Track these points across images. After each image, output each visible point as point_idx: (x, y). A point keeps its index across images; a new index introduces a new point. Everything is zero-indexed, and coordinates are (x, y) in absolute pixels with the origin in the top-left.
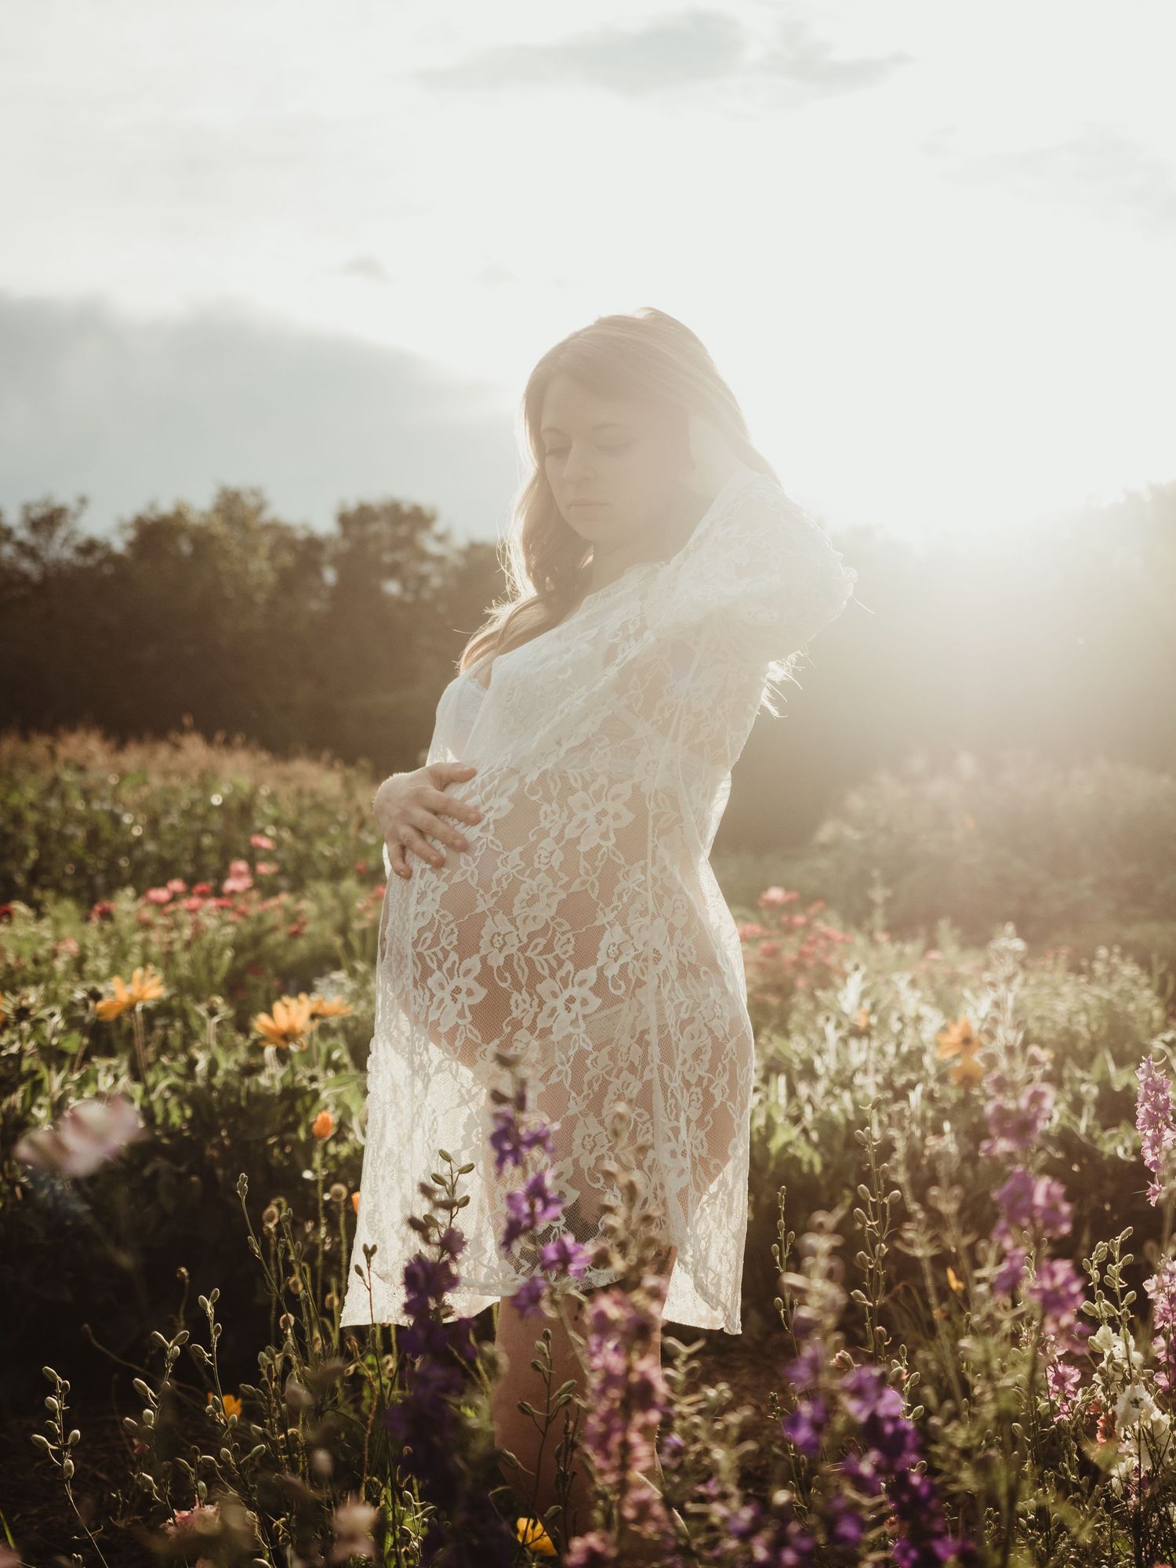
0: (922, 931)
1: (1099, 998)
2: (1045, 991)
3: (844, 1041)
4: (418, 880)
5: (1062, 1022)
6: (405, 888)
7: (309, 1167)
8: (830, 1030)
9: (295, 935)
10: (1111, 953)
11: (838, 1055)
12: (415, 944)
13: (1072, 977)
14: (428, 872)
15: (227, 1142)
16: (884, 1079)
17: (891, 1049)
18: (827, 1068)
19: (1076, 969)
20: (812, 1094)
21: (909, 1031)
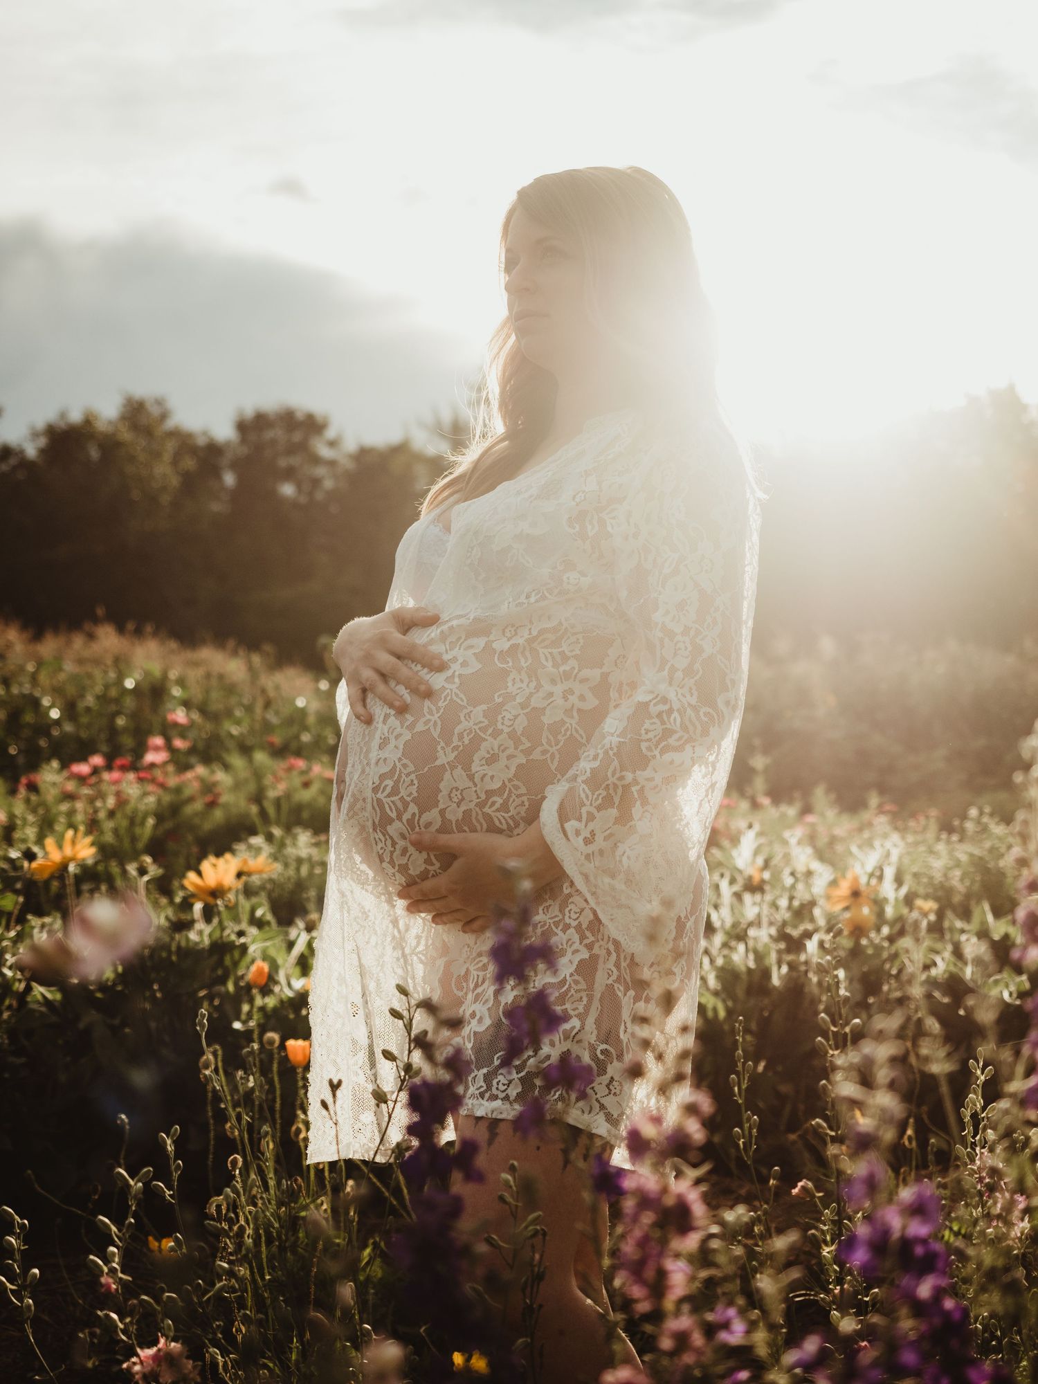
0: (797, 795)
1: (971, 855)
2: (922, 848)
3: (738, 896)
4: (380, 725)
5: (938, 877)
6: (366, 733)
7: (238, 1019)
8: (724, 885)
9: (212, 805)
10: (981, 813)
11: (732, 909)
12: (375, 790)
13: (944, 836)
14: (392, 718)
15: (158, 995)
16: (778, 931)
17: (783, 903)
18: (723, 921)
19: (947, 827)
20: (710, 948)
21: (800, 886)
